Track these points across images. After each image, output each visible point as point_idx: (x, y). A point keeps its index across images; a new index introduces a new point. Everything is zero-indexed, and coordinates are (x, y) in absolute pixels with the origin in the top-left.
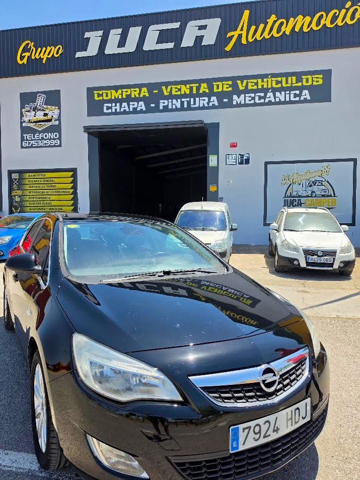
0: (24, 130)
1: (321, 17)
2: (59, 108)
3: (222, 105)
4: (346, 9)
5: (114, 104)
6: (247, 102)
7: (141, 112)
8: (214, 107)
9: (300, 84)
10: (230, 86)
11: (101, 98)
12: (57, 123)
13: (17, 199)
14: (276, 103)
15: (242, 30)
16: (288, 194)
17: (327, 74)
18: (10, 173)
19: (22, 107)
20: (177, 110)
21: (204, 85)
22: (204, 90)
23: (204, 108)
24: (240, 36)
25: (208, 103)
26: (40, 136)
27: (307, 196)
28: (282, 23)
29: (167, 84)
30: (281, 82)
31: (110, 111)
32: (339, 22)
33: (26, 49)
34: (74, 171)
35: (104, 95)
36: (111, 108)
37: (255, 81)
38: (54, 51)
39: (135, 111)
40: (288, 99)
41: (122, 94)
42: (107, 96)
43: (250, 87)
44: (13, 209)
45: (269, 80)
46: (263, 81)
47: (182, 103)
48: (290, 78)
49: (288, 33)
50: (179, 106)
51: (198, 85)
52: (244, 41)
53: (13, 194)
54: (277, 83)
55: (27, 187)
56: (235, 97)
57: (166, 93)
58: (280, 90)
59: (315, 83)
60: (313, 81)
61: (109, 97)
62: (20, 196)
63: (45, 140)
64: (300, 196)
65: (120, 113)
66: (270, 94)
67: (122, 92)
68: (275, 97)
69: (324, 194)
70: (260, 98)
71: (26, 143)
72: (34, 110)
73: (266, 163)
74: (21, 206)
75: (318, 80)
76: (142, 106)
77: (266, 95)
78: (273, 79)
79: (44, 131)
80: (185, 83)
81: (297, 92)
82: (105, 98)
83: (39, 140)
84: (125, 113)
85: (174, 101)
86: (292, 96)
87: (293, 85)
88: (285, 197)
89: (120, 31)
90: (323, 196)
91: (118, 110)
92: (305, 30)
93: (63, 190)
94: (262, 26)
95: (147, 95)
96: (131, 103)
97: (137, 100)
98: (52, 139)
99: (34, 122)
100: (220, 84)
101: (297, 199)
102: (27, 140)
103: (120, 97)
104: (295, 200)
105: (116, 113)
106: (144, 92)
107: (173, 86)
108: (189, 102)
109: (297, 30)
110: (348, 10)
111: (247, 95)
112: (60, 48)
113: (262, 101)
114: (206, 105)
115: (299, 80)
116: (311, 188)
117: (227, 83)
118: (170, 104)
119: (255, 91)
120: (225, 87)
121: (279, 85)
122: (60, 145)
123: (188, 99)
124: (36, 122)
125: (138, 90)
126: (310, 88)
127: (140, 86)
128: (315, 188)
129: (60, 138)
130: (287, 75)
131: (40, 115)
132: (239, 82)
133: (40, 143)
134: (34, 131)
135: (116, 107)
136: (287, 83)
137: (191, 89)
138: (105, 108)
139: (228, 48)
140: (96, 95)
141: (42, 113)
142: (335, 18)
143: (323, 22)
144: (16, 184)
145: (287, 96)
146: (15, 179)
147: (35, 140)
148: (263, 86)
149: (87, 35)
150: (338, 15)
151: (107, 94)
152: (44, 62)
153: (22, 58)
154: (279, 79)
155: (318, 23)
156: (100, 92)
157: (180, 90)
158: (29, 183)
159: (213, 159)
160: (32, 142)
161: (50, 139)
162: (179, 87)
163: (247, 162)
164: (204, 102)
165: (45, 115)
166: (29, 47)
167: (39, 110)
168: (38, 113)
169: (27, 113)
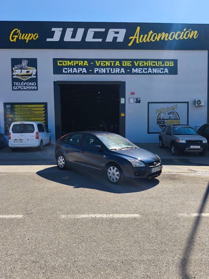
0: (14, 80)
1: (173, 34)
2: (36, 69)
3: (126, 73)
4: (184, 31)
5: (69, 69)
6: (139, 72)
7: (84, 73)
8: (122, 74)
9: (163, 65)
10: (131, 63)
11: (61, 65)
12: (35, 77)
13: (10, 120)
14: (152, 74)
15: (136, 36)
16: (159, 118)
17: (175, 61)
18: (5, 104)
19: (13, 66)
20: (103, 74)
21: (117, 62)
22: (118, 64)
23: (117, 74)
24: (136, 39)
25: (120, 71)
26: (25, 84)
27: (168, 119)
28: (155, 35)
29: (98, 60)
30: (155, 64)
31: (66, 72)
32: (181, 37)
33: (15, 33)
34: (46, 104)
35: (63, 63)
36: (67, 70)
37: (143, 62)
39: (81, 73)
40: (158, 72)
41: (73, 63)
42: (65, 64)
43: (140, 65)
44: (7, 125)
45: (150, 62)
46: (146, 62)
47: (106, 70)
49: (158, 40)
50: (105, 72)
51: (114, 62)
52: (137, 42)
53: (7, 117)
54: (153, 64)
55: (16, 113)
56: (133, 69)
57: (98, 65)
58: (155, 67)
60: (169, 64)
61: (66, 65)
62: (11, 118)
63: (28, 86)
64: (164, 119)
65: (72, 74)
66: (150, 69)
68: (152, 71)
69: (175, 118)
71: (16, 87)
72: (21, 69)
73: (149, 103)
75: (171, 64)
76: (85, 70)
77: (148, 69)
78: (151, 62)
79: (26, 81)
80: (108, 60)
81: (163, 69)
82: (64, 65)
83: (24, 86)
84: (75, 73)
85: (102, 69)
86: (160, 70)
87: (161, 65)
88: (157, 120)
89: (72, 29)
90: (174, 119)
91: (71, 72)
92: (166, 39)
93: (39, 115)
94: (146, 35)
95: (87, 65)
96: (78, 69)
97: (82, 67)
98: (32, 86)
99: (20, 76)
100: (126, 62)
101: (163, 120)
102: (16, 85)
103: (72, 65)
104: (162, 121)
105: (70, 73)
106: (86, 63)
107: (101, 61)
108: (110, 70)
109: (162, 39)
110: (185, 32)
111: (139, 69)
112: (36, 35)
113: (146, 72)
114: (119, 72)
115: (163, 63)
116: (169, 115)
117: (129, 62)
118: (100, 70)
119: (143, 67)
120: (128, 64)
121: (154, 65)
122: (37, 89)
123: (110, 69)
124: (22, 76)
125: (82, 62)
126: (168, 68)
127: (84, 60)
128: (171, 115)
129: (37, 86)
130: (158, 60)
131: (24, 72)
132: (135, 62)
133: (24, 88)
134: (21, 81)
135: (70, 70)
136: (158, 64)
137: (111, 63)
138: (64, 70)
139: (130, 45)
140: (58, 63)
141: (26, 71)
142: (179, 35)
143: (174, 37)
144: (9, 111)
145: (158, 70)
146: (9, 108)
147: (22, 86)
148: (146, 65)
149: (53, 29)
152: (27, 42)
153: (13, 38)
154: (154, 62)
155: (172, 37)
156: (61, 61)
157: (105, 63)
158: (18, 110)
159: (123, 100)
160: (19, 87)
161: (31, 86)
162: (104, 62)
163: (139, 102)
164: (117, 71)
165: (28, 72)
166: (17, 33)
167: (24, 69)
168: (23, 71)
169: (16, 70)
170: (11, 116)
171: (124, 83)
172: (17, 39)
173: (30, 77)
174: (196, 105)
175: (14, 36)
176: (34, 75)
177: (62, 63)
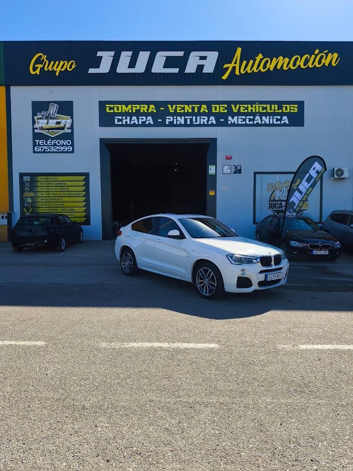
0: (36, 136)
1: (297, 59)
2: (72, 118)
3: (219, 124)
4: (315, 55)
5: (124, 118)
6: (240, 123)
7: (150, 125)
8: (212, 125)
9: (280, 111)
10: (226, 108)
11: (112, 111)
12: (70, 131)
13: (29, 200)
14: (262, 125)
15: (235, 63)
16: (272, 198)
17: (301, 104)
18: (22, 175)
19: (34, 114)
20: (181, 125)
21: (204, 106)
22: (204, 110)
23: (204, 125)
24: (234, 68)
25: (208, 122)
26: (53, 143)
28: (267, 61)
29: (172, 103)
30: (266, 108)
31: (120, 123)
32: (310, 65)
33: (38, 61)
34: (87, 175)
35: (115, 108)
37: (246, 106)
38: (67, 65)
39: (144, 125)
40: (271, 123)
41: (132, 109)
42: (118, 110)
43: (242, 111)
44: (25, 209)
45: (257, 106)
46: (252, 107)
47: (186, 120)
48: (273, 106)
49: (272, 69)
50: (183, 123)
51: (198, 106)
52: (237, 73)
53: (24, 196)
54: (264, 108)
55: (39, 189)
56: (230, 118)
57: (171, 111)
58: (266, 114)
59: (292, 111)
60: (290, 109)
61: (120, 111)
62: (31, 198)
63: (58, 146)
64: (281, 200)
65: (130, 126)
66: (258, 118)
67: (132, 107)
68: (261, 120)
70: (250, 120)
71: (39, 148)
72: (47, 118)
73: (255, 173)
74: (32, 207)
75: (294, 108)
76: (150, 120)
77: (254, 118)
78: (260, 105)
79: (56, 138)
80: (188, 103)
81: (279, 117)
82: (116, 111)
83: (52, 146)
84: (134, 125)
85: (179, 118)
86: (275, 120)
87: (276, 111)
88: (270, 201)
89: (130, 53)
91: (128, 123)
92: (285, 68)
93: (75, 193)
94: (251, 62)
95: (155, 111)
96: (140, 117)
97: (146, 115)
98: (65, 146)
99: (46, 129)
100: (218, 106)
101: (279, 202)
102: (39, 145)
103: (130, 111)
105: (126, 125)
106: (152, 109)
107: (177, 105)
108: (191, 120)
109: (279, 67)
110: (316, 55)
111: (239, 117)
112: (72, 63)
113: (252, 122)
114: (206, 123)
115: (280, 108)
117: (224, 105)
118: (175, 120)
119: (246, 114)
120: (222, 109)
121: (265, 111)
122: (73, 152)
123: (191, 117)
124: (48, 129)
125: (146, 106)
126: (289, 115)
127: (148, 103)
129: (72, 145)
130: (271, 103)
131: (52, 123)
132: (233, 106)
133: (52, 149)
134: (47, 138)
135: (126, 120)
136: (271, 109)
137: (193, 108)
138: (116, 120)
139: (224, 77)
140: (108, 109)
141: (55, 121)
142: (307, 61)
143: (298, 63)
144: (27, 186)
145: (271, 120)
146: (27, 182)
147: (48, 145)
148: (252, 110)
149: (99, 54)
150: (310, 59)
151: (118, 108)
152: (57, 74)
153: (35, 69)
154: (265, 106)
155: (294, 64)
156: (112, 106)
157: (183, 108)
158: (41, 185)
159: (212, 168)
160: (44, 147)
161: (63, 145)
162: (182, 106)
163: (240, 171)
164: (204, 120)
165: (58, 123)
166: (41, 60)
167: (51, 118)
168: (50, 121)
169: (39, 120)
170: (32, 194)
171: (214, 140)
172: (42, 69)
173: (61, 132)
174: (336, 176)
175: (36, 66)
176: (68, 128)
177: (113, 108)
